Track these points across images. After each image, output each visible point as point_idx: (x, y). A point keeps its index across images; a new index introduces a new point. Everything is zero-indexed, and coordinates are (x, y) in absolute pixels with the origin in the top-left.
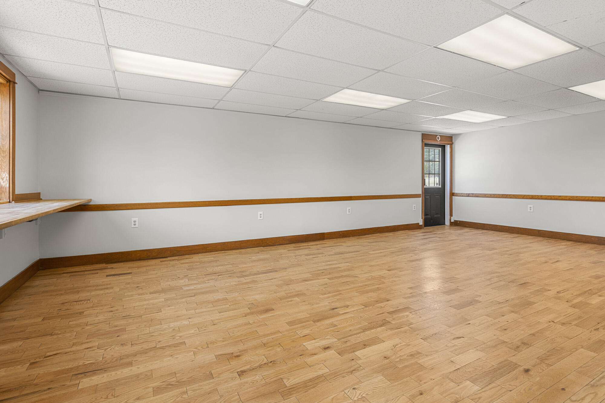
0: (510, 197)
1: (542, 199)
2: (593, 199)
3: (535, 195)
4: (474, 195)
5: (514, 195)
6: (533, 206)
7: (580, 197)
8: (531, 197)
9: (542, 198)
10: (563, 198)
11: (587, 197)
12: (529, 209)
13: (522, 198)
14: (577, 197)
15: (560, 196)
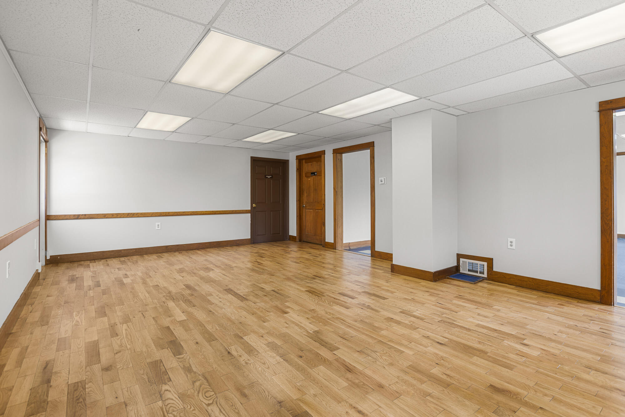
0: (137, 216)
1: (169, 216)
2: (207, 213)
3: (163, 212)
4: (87, 216)
5: (141, 214)
6: (161, 223)
7: (198, 211)
8: (159, 215)
9: (169, 214)
10: (187, 214)
11: (202, 211)
12: (157, 226)
13: (150, 216)
14: (196, 212)
15: (184, 212)
